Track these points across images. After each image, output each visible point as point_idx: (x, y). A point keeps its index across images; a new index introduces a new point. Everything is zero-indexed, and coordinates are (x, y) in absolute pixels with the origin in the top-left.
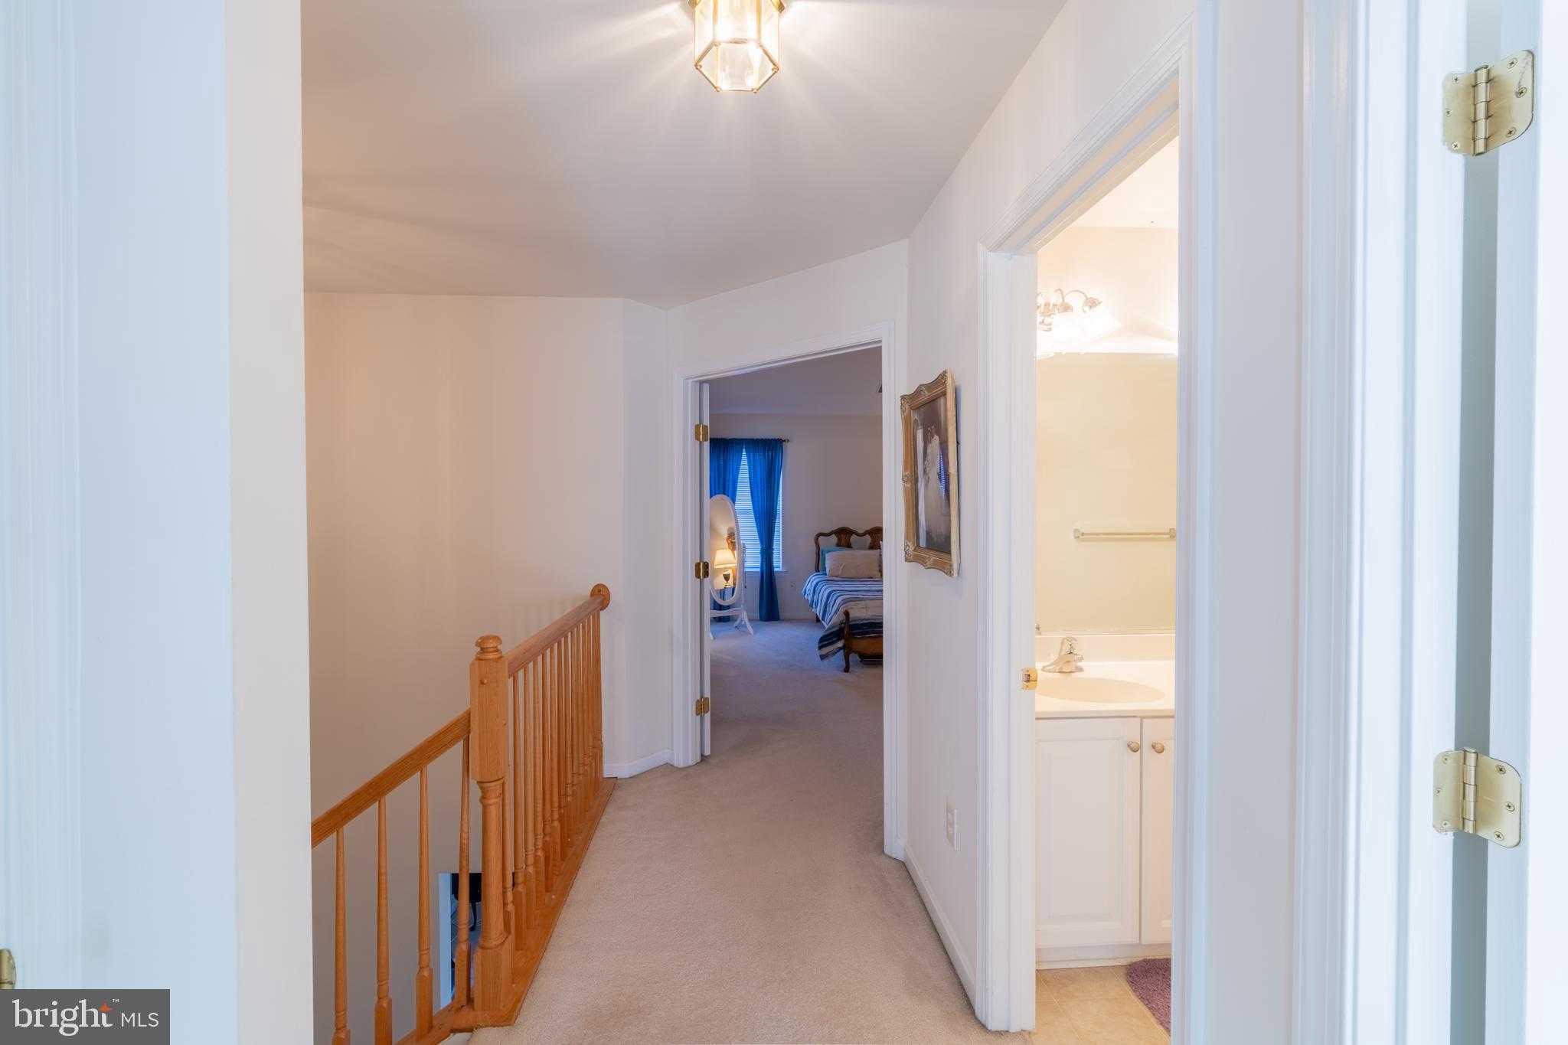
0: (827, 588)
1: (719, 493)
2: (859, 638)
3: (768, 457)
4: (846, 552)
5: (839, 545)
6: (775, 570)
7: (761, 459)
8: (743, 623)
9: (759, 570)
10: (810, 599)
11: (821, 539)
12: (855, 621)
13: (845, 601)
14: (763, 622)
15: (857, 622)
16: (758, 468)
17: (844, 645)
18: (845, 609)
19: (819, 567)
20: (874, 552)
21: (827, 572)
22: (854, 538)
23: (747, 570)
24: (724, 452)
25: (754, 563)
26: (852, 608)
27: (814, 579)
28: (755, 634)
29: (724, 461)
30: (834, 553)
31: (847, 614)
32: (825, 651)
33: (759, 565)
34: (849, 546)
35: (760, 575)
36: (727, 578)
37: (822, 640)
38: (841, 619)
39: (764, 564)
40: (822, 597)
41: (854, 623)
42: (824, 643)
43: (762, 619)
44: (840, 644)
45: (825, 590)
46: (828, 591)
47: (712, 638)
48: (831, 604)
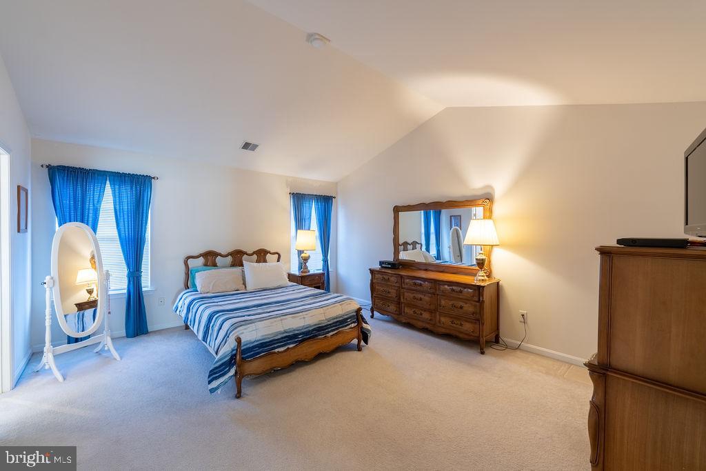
0: (206, 308)
1: (76, 220)
2: (250, 361)
3: (136, 190)
4: (213, 271)
5: (206, 265)
6: (144, 289)
7: (127, 193)
8: (106, 348)
9: (125, 291)
10: (183, 315)
11: (190, 261)
12: (247, 344)
13: (235, 326)
14: (130, 339)
15: (248, 346)
16: (125, 200)
17: (236, 373)
18: (234, 336)
19: (188, 284)
20: (237, 270)
21: (199, 289)
22: (219, 259)
23: (110, 293)
24: (83, 181)
25: (119, 284)
26: (243, 333)
27: (188, 297)
28: (121, 358)
29: (82, 191)
30: (203, 272)
31: (239, 340)
32: (215, 384)
33: (126, 287)
34: (215, 265)
35: (126, 296)
36: (90, 292)
37: (212, 373)
38: (232, 347)
39: (132, 286)
40: (201, 316)
41: (245, 347)
42: (214, 376)
43: (128, 336)
44: (232, 372)
45: (203, 311)
46: (208, 312)
47: (60, 378)
48: (216, 329)
